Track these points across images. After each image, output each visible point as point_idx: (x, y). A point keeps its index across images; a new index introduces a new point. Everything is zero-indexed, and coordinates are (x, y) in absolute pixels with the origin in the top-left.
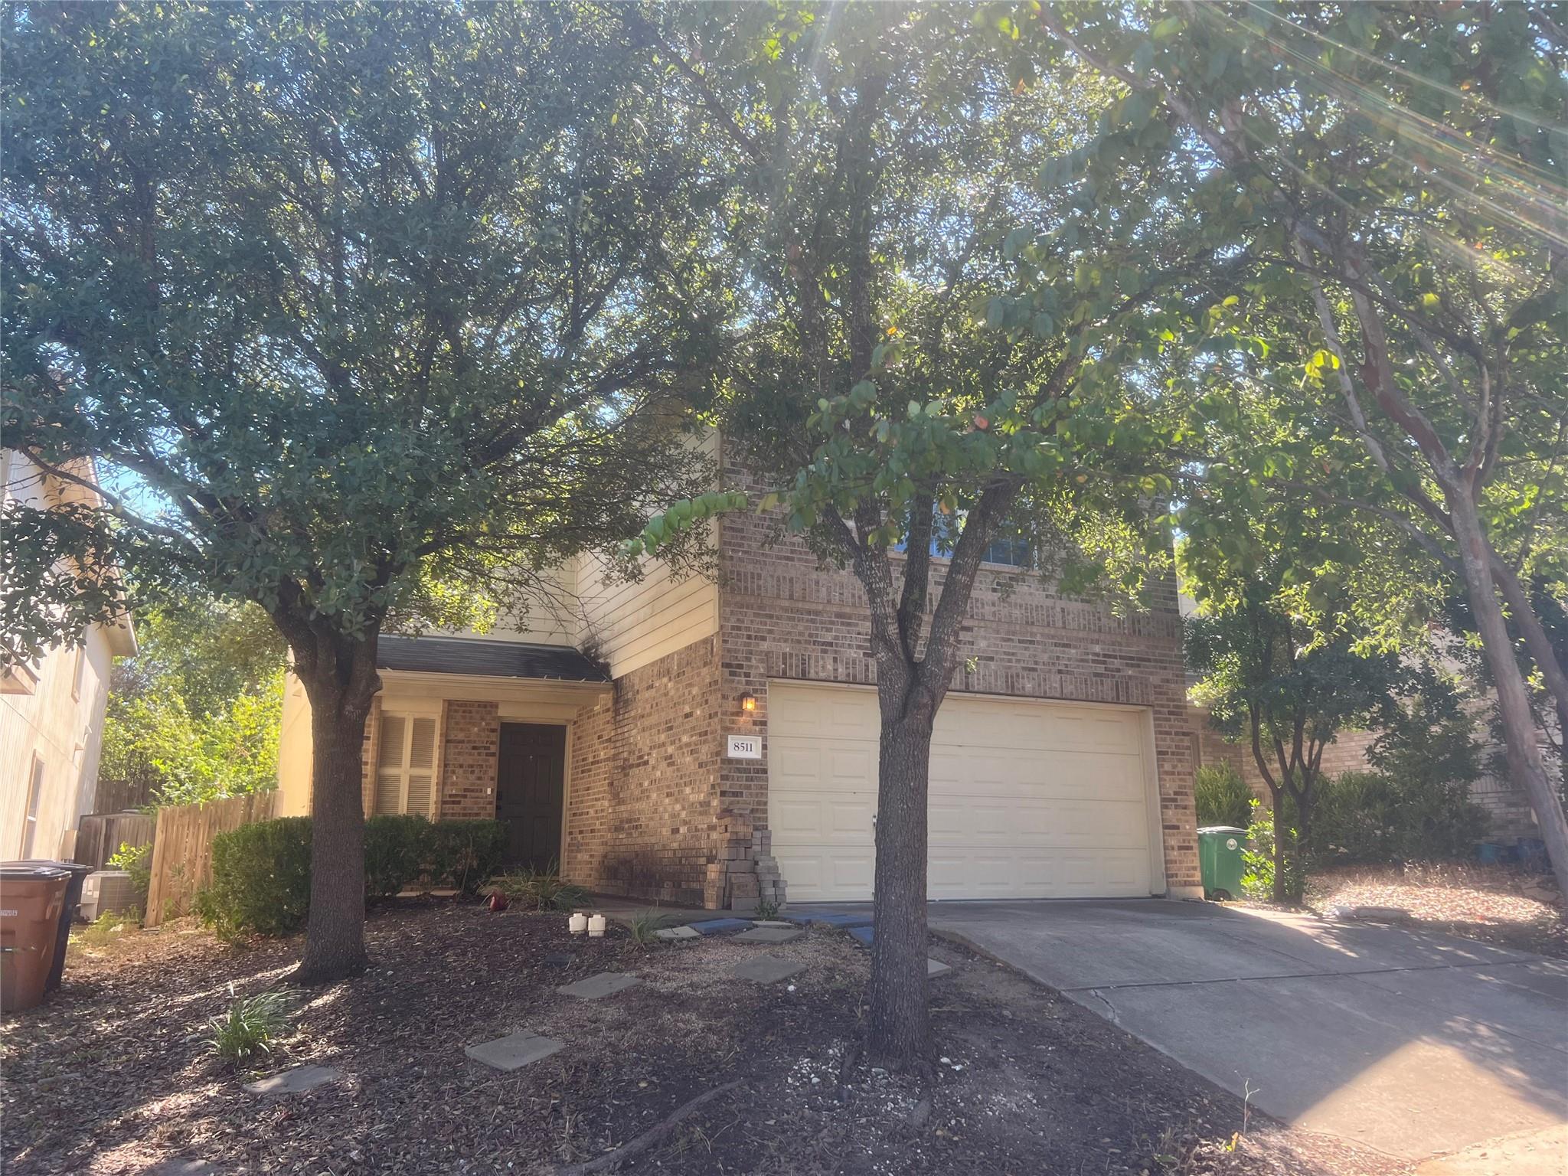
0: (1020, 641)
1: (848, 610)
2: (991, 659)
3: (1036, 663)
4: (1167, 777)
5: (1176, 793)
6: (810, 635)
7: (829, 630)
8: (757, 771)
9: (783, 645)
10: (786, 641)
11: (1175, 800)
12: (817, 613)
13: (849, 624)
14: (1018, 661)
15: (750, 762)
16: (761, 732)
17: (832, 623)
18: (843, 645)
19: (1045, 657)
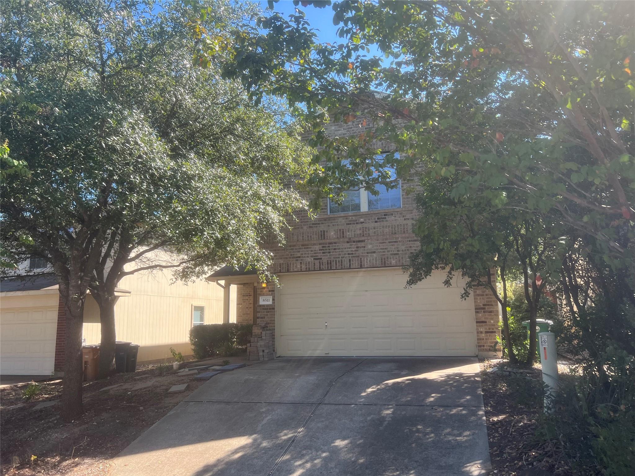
0: (389, 242)
1: (306, 243)
2: (374, 252)
3: (398, 251)
4: (479, 298)
5: (484, 305)
6: (291, 255)
7: (299, 252)
8: (270, 309)
9: (280, 260)
10: (281, 258)
11: (484, 309)
12: (294, 246)
13: (307, 248)
14: (388, 251)
15: (267, 305)
16: (272, 294)
17: (300, 249)
18: (305, 257)
19: (403, 248)
